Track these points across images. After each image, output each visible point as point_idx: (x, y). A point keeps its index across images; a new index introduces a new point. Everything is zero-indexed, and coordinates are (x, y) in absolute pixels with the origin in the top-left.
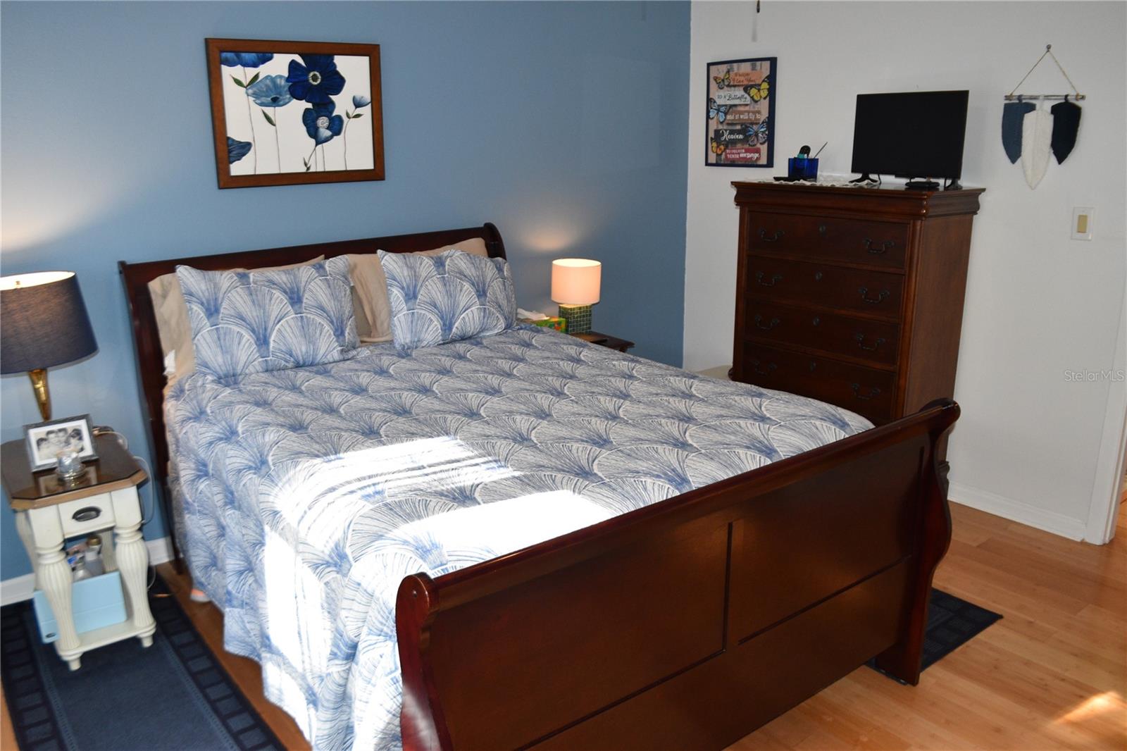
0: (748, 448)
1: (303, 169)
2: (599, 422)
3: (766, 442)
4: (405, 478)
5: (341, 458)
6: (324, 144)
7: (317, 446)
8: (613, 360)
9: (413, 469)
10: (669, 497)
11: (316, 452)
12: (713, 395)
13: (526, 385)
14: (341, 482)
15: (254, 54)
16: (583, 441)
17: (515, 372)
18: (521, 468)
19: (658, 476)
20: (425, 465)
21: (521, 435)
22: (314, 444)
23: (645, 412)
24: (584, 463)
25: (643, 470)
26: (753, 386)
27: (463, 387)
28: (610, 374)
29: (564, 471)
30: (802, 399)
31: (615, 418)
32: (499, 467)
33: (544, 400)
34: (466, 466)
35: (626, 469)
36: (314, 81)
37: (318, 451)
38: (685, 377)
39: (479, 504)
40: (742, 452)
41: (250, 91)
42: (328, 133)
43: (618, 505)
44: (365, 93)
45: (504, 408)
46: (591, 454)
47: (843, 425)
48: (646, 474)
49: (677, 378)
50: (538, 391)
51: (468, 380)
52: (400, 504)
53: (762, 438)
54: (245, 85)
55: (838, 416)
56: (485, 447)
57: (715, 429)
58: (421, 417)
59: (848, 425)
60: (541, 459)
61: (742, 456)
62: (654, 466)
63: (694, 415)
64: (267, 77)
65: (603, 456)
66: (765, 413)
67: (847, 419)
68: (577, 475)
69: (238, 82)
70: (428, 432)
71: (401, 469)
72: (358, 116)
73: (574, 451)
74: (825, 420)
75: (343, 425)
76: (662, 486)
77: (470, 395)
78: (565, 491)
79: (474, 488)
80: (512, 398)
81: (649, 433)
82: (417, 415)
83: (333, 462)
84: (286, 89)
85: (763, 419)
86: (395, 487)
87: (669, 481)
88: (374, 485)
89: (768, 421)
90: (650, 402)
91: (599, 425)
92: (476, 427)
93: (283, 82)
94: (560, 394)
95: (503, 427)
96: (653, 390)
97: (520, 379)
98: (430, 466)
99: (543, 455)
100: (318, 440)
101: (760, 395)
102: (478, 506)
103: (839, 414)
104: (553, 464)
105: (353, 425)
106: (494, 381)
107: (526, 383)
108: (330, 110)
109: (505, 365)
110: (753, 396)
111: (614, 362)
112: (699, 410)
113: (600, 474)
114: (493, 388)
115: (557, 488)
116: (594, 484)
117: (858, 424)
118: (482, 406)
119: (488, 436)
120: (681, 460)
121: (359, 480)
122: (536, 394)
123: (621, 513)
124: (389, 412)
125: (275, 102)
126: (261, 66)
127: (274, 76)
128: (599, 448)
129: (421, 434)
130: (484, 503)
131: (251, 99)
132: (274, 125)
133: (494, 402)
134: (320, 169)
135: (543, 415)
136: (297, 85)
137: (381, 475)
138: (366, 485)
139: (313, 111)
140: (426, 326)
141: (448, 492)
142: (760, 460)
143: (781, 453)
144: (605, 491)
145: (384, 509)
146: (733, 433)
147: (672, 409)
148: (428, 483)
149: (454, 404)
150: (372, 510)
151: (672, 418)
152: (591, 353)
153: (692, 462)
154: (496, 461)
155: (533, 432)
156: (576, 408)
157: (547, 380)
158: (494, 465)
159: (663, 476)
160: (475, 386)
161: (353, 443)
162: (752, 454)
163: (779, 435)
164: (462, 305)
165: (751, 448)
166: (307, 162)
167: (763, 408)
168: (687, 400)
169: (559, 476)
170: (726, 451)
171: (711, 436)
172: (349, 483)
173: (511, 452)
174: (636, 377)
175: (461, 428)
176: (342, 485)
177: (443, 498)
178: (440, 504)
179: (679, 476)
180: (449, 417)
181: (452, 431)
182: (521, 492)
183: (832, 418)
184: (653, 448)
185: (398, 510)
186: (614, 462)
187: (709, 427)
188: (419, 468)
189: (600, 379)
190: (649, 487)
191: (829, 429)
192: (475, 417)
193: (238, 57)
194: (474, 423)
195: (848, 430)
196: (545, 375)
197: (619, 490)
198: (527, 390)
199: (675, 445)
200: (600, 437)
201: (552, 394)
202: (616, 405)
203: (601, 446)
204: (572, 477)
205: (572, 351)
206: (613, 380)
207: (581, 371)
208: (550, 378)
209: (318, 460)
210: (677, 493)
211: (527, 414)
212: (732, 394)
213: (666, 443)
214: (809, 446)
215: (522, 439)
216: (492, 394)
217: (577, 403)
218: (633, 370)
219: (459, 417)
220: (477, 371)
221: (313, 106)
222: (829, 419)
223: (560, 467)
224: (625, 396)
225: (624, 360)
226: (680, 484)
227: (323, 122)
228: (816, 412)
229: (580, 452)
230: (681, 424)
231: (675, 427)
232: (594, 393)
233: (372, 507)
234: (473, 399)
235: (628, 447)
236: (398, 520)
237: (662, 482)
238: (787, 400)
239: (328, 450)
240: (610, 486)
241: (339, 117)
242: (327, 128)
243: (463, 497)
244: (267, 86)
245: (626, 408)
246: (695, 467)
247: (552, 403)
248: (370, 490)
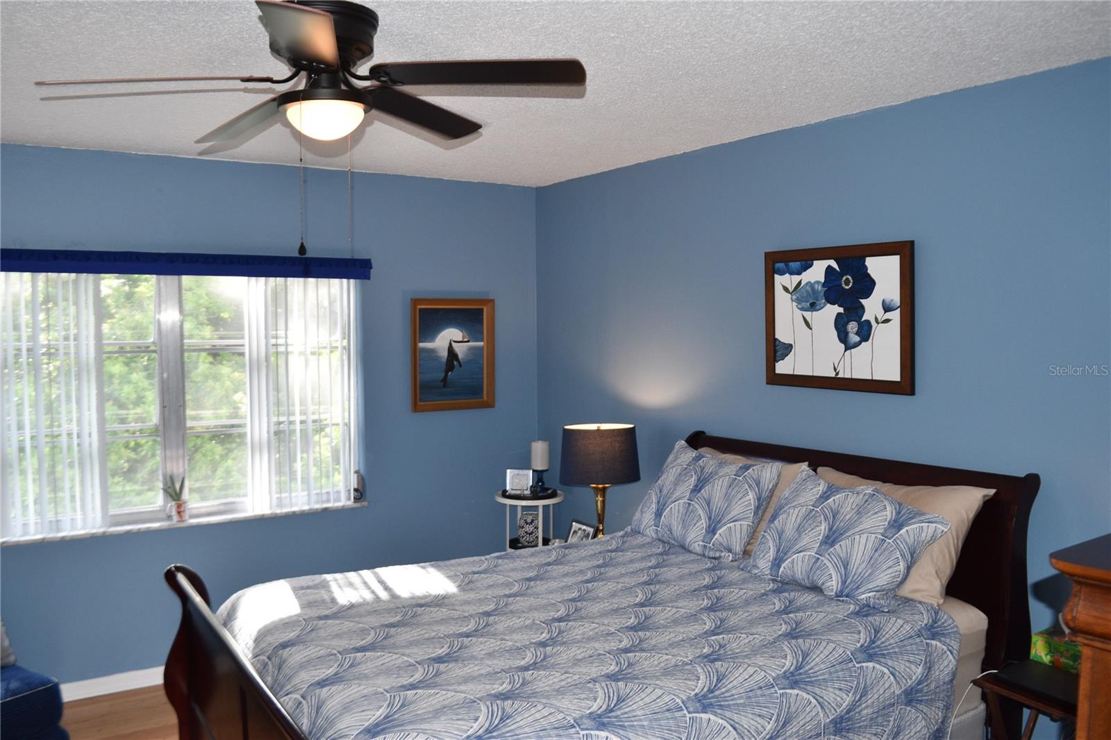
1: (833, 374)
6: (852, 350)
15: (798, 263)
41: (794, 297)
42: (857, 339)
44: (895, 296)
54: (791, 291)
64: (807, 284)
69: (786, 289)
72: (887, 321)
84: (822, 293)
93: (820, 287)
108: (860, 314)
125: (813, 307)
126: (804, 274)
127: (813, 282)
131: (795, 304)
132: (811, 329)
134: (848, 376)
136: (832, 291)
139: (844, 317)
166: (836, 367)
193: (787, 266)
221: (844, 310)
227: (852, 327)
241: (868, 322)
242: (856, 334)
244: (807, 291)
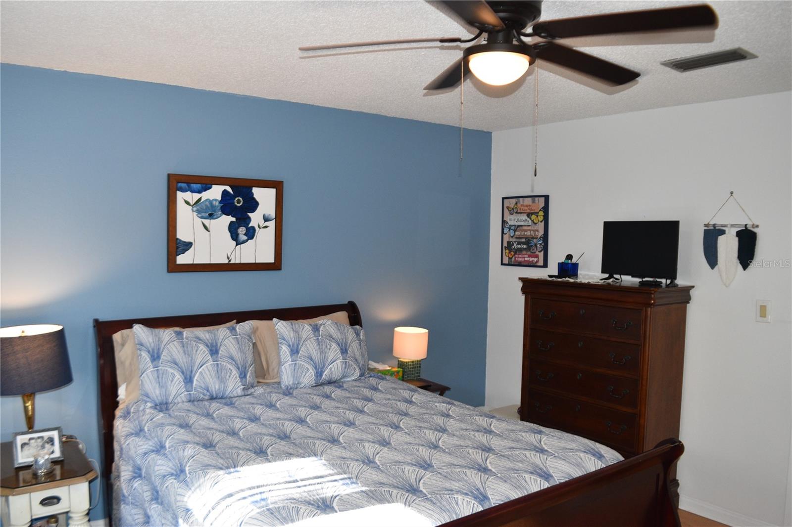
0: (531, 473)
1: (226, 261)
2: (424, 450)
3: (545, 469)
4: (284, 489)
5: (238, 471)
6: (242, 245)
7: (221, 461)
8: (436, 402)
9: (290, 482)
10: (474, 512)
11: (221, 466)
12: (506, 431)
13: (373, 420)
14: (237, 490)
15: (199, 185)
16: (413, 464)
17: (365, 409)
18: (368, 484)
19: (466, 494)
20: (298, 479)
21: (368, 459)
22: (220, 459)
23: (458, 443)
24: (413, 482)
25: (455, 489)
26: (535, 425)
27: (328, 419)
28: (433, 413)
29: (398, 488)
30: (570, 435)
31: (436, 447)
32: (352, 483)
33: (385, 432)
34: (328, 481)
35: (443, 488)
36: (238, 203)
37: (222, 465)
38: (487, 417)
39: (336, 512)
40: (527, 476)
41: (195, 209)
42: (245, 238)
43: (437, 516)
44: (272, 212)
45: (357, 436)
46: (418, 475)
47: (600, 457)
48: (458, 492)
49: (481, 418)
50: (381, 425)
51: (331, 414)
52: (278, 510)
53: (541, 466)
54: (192, 204)
55: (596, 450)
56: (340, 466)
57: (508, 458)
58: (297, 442)
59: (604, 456)
60: (382, 478)
61: (528, 480)
62: (464, 486)
63: (493, 447)
64: (207, 200)
65: (427, 477)
66: (544, 446)
67: (603, 452)
68: (408, 491)
69: (187, 203)
70: (301, 453)
71: (281, 482)
73: (406, 472)
74: (587, 453)
75: (241, 445)
76: (469, 501)
77: (333, 426)
78: (399, 503)
79: (333, 499)
80: (363, 429)
81: (460, 460)
82: (294, 439)
83: (232, 474)
84: (219, 208)
85: (542, 451)
86: (276, 496)
87: (474, 498)
88: (261, 493)
89: (546, 453)
90: (461, 435)
91: (425, 452)
92: (336, 451)
93: (217, 204)
94: (397, 427)
95: (356, 451)
96: (464, 426)
97: (369, 415)
98: (302, 480)
99: (384, 475)
100: (222, 456)
101: (540, 432)
102: (335, 513)
103: (597, 448)
104: (391, 482)
105: (248, 446)
106: (350, 415)
107: (373, 418)
108: (247, 223)
109: (358, 403)
110: (535, 433)
111: (436, 404)
112: (497, 443)
113: (424, 491)
114: (349, 421)
115: (393, 502)
116: (420, 499)
117: (611, 457)
118: (341, 434)
119: (344, 458)
120: (483, 481)
121: (250, 489)
122: (380, 427)
123: (441, 524)
124: (275, 436)
125: (211, 216)
126: (204, 193)
127: (211, 199)
128: (424, 470)
129: (296, 454)
130: (340, 511)
131: (195, 214)
132: (209, 231)
133: (350, 432)
134: (238, 261)
135: (385, 444)
136: (226, 206)
137: (266, 485)
138: (255, 493)
139: (236, 223)
140: (304, 373)
141: (314, 502)
142: (540, 483)
143: (555, 478)
144: (428, 505)
145: (267, 513)
146: (521, 462)
147: (477, 441)
148: (300, 494)
149: (321, 432)
150: (258, 513)
151: (477, 448)
152: (421, 396)
153: (491, 483)
154: (349, 478)
155: (377, 456)
156: (409, 439)
157: (388, 416)
158: (348, 481)
159: (470, 494)
160: (337, 419)
161: (248, 459)
162: (535, 478)
163: (554, 463)
164: (330, 359)
165: (534, 474)
166: (229, 256)
167: (542, 443)
168: (488, 435)
169: (395, 491)
170: (516, 475)
171: (505, 463)
172: (243, 490)
173: (361, 471)
174: (451, 416)
175: (326, 451)
176: (238, 492)
177: (310, 506)
178: (307, 511)
179: (481, 494)
180: (318, 442)
181: (319, 453)
182: (367, 503)
183: (592, 451)
184: (463, 472)
185: (277, 514)
186: (434, 481)
187: (503, 456)
188: (294, 482)
189: (425, 416)
190: (460, 502)
191: (590, 459)
192: (335, 443)
193: (189, 186)
194: (335, 448)
195: (604, 460)
196: (386, 412)
197: (438, 504)
198: (374, 423)
199: (479, 470)
200: (425, 462)
201: (392, 427)
202: (437, 437)
203: (425, 469)
204: (404, 493)
205: (406, 394)
206: (435, 417)
207: (412, 410)
208: (390, 415)
209: (221, 472)
210: (480, 509)
211: (373, 442)
212: (520, 431)
213: (473, 468)
214: (577, 473)
215: (369, 462)
216: (349, 426)
217: (409, 435)
218: (449, 410)
219: (325, 442)
220: (338, 408)
221: (236, 219)
222: (590, 451)
223: (396, 485)
224: (444, 430)
225: (443, 402)
226: (482, 500)
227: (242, 230)
228: (580, 447)
229: (411, 473)
230: (483, 453)
231: (479, 456)
232: (421, 427)
233: (259, 510)
234: (335, 429)
235: (445, 470)
236: (277, 522)
237: (470, 499)
238: (559, 436)
239: (229, 465)
240: (432, 501)
241: (253, 228)
242: (245, 235)
243: (325, 506)
244: (206, 205)
245: (445, 440)
246: (493, 487)
247: (391, 434)
248: (258, 498)
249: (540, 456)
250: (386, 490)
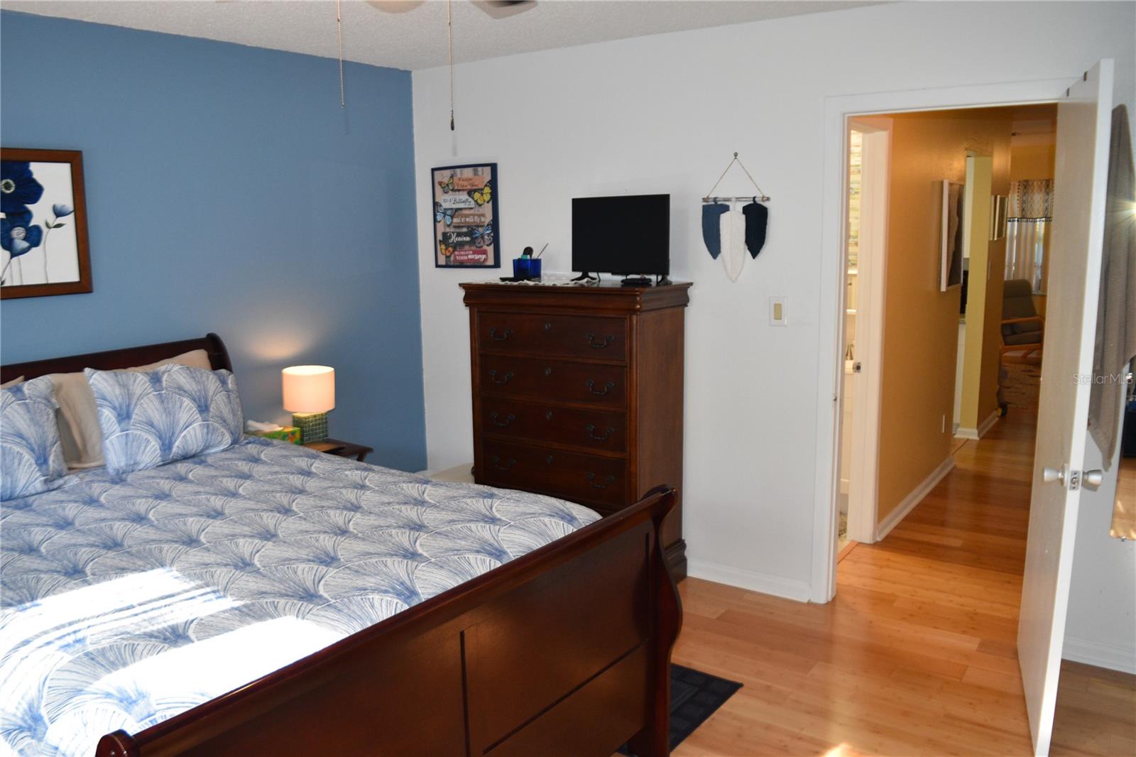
0: (478, 552)
2: (327, 538)
3: (496, 544)
4: (111, 621)
5: (37, 605)
6: (20, 256)
7: (10, 594)
8: (346, 470)
9: (121, 610)
10: (398, 612)
11: (9, 601)
12: (445, 499)
13: (251, 504)
14: (37, 633)
16: (309, 561)
17: (241, 491)
18: (242, 597)
19: (386, 592)
20: (135, 604)
21: (243, 560)
22: (8, 591)
23: (376, 523)
24: (309, 584)
25: (371, 587)
26: (486, 486)
27: (183, 511)
28: (342, 485)
29: (287, 595)
30: (532, 496)
31: (343, 532)
32: (217, 598)
33: (270, 520)
34: (181, 601)
35: (353, 587)
36: (6, 188)
37: (12, 599)
38: (418, 483)
39: (192, 642)
40: (471, 557)
42: (25, 244)
43: (345, 627)
44: (67, 201)
45: (226, 531)
46: (318, 574)
47: (571, 519)
48: (374, 590)
49: (410, 485)
50: (264, 510)
51: (188, 503)
52: (103, 652)
53: (492, 541)
55: (566, 511)
56: (202, 575)
57: (446, 536)
58: (134, 550)
59: (576, 519)
60: (264, 585)
61: (472, 561)
62: (382, 580)
63: (426, 523)
65: (331, 574)
66: (496, 514)
67: (574, 513)
68: (302, 598)
70: (140, 566)
71: (107, 611)
72: (59, 226)
73: (299, 573)
74: (554, 516)
75: (43, 565)
76: (390, 601)
77: (191, 519)
78: (288, 616)
79: (188, 625)
80: (236, 519)
81: (378, 546)
82: (130, 547)
83: (28, 611)
85: (493, 520)
86: (97, 636)
87: (398, 595)
88: (75, 632)
89: (498, 522)
90: (382, 512)
91: (327, 542)
92: (195, 556)
94: (287, 511)
95: (224, 553)
96: (385, 499)
97: (245, 498)
98: (140, 605)
99: (265, 581)
100: (12, 586)
101: (491, 496)
102: (190, 645)
103: (567, 509)
104: (277, 589)
105: (55, 565)
106: (217, 502)
107: (252, 502)
108: (27, 220)
109: (230, 483)
110: (485, 497)
111: (346, 473)
112: (431, 517)
113: (326, 595)
114: (215, 511)
115: (279, 615)
116: (319, 607)
117: (585, 516)
118: (203, 530)
119: (208, 564)
120: (410, 571)
121: (58, 628)
122: (262, 514)
123: (347, 635)
124: (98, 546)
128: (326, 566)
129: (133, 568)
130: (198, 640)
133: (217, 526)
134: (17, 283)
135: (269, 536)
137: (83, 620)
138: (65, 633)
139: (7, 222)
140: (143, 448)
141: (159, 633)
142: (490, 563)
143: (510, 554)
144: (330, 614)
145: (85, 659)
146: (464, 538)
147: (403, 517)
148: (137, 624)
149: (172, 531)
150: (71, 662)
151: (403, 527)
152: (324, 464)
153: (422, 573)
154: (214, 592)
155: (257, 555)
156: (305, 526)
157: (275, 497)
158: (212, 596)
159: (391, 590)
160: (196, 509)
161: (53, 586)
162: (483, 558)
163: (508, 535)
164: (182, 423)
165: (481, 552)
167: (494, 509)
168: (420, 507)
169: (282, 601)
170: (456, 557)
171: (441, 543)
172: (45, 633)
173: (231, 580)
174: (368, 486)
175: (179, 557)
176: (38, 636)
177: (153, 639)
178: (149, 647)
179: (407, 589)
180: (166, 547)
181: (168, 561)
182: (238, 623)
183: (560, 513)
184: (382, 561)
185: (100, 659)
186: (341, 580)
187: (439, 533)
188: (128, 608)
189: (330, 491)
190: (377, 603)
191: (558, 524)
192: (194, 544)
194: (192, 551)
195: (576, 524)
196: (273, 491)
197: (346, 611)
198: (252, 510)
199: (405, 557)
200: (327, 555)
201: (279, 512)
202: (347, 519)
203: (328, 564)
204: (296, 602)
205: (302, 463)
206: (344, 491)
207: (311, 484)
208: (278, 495)
209: (10, 610)
210: (406, 607)
211: (251, 536)
212: (464, 497)
213: (396, 555)
214: (537, 543)
215: (244, 565)
216: (214, 518)
217: (305, 519)
218: (365, 479)
219: (177, 545)
220: (198, 493)
221: (7, 216)
222: (557, 514)
223: (284, 591)
224: (356, 508)
225: (357, 469)
226: (409, 597)
228: (545, 509)
229: (306, 573)
230: (412, 533)
231: (406, 537)
232: (323, 507)
233: (71, 658)
234: (193, 524)
235: (355, 564)
236: (100, 670)
237: (391, 597)
238: (517, 499)
239: (24, 597)
240: (336, 608)
241: (37, 228)
242: (24, 239)
243: (175, 636)
245: (357, 522)
246: (425, 578)
247: (278, 522)
248: (70, 639)
249: (490, 528)
250: (268, 601)
